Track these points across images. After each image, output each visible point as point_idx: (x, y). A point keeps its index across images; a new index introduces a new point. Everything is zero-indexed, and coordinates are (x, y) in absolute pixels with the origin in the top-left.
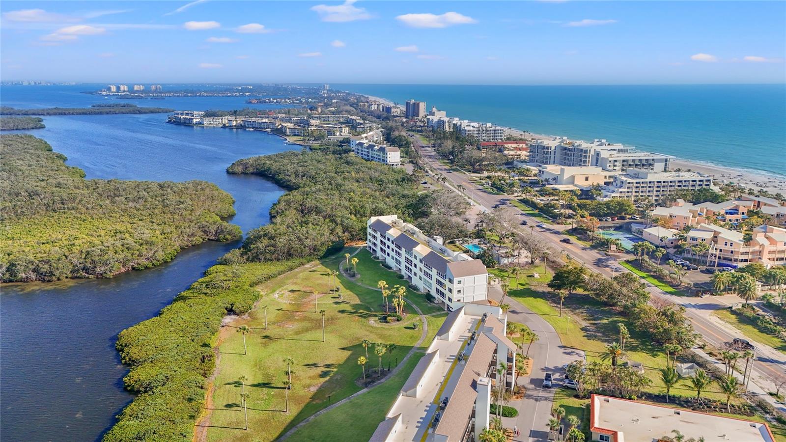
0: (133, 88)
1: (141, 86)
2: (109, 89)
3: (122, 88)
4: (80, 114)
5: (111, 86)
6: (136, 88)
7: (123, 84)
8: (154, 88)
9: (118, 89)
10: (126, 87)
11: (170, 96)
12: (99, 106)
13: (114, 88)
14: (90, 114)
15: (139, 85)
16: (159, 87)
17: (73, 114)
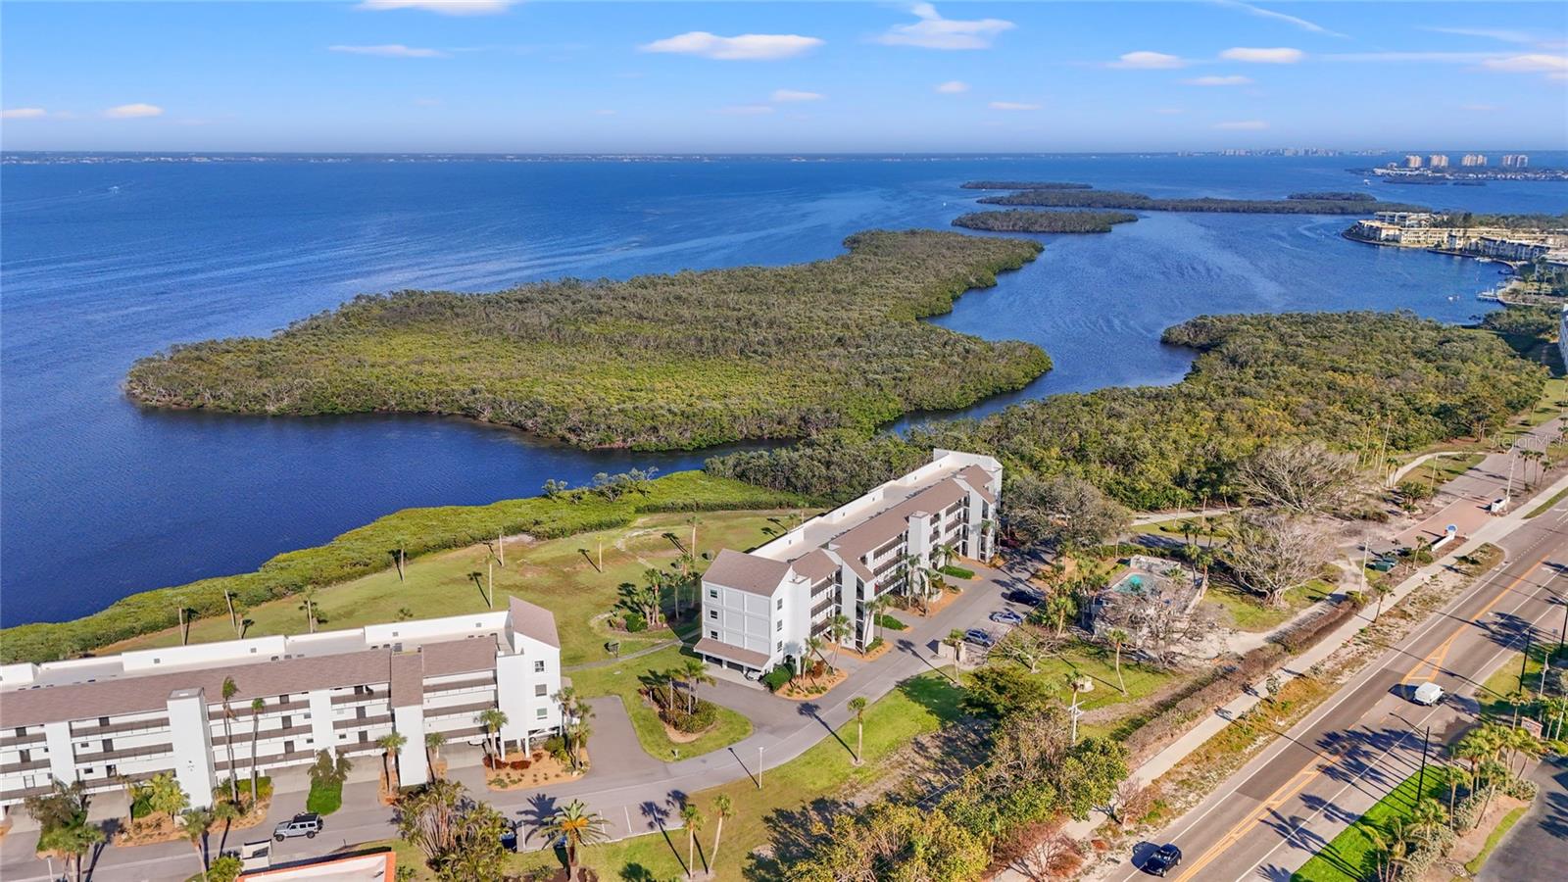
0: (1461, 160)
1: (1480, 157)
2: (1405, 164)
3: (1435, 161)
4: (1228, 211)
5: (1412, 157)
6: (1467, 161)
7: (1438, 153)
8: (1509, 160)
9: (1427, 162)
10: (1444, 157)
11: (1515, 179)
12: (1303, 197)
13: (1415, 161)
14: (1244, 211)
15: (1476, 154)
16: (1523, 159)
17: (1215, 210)
